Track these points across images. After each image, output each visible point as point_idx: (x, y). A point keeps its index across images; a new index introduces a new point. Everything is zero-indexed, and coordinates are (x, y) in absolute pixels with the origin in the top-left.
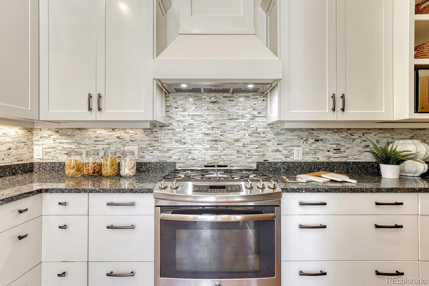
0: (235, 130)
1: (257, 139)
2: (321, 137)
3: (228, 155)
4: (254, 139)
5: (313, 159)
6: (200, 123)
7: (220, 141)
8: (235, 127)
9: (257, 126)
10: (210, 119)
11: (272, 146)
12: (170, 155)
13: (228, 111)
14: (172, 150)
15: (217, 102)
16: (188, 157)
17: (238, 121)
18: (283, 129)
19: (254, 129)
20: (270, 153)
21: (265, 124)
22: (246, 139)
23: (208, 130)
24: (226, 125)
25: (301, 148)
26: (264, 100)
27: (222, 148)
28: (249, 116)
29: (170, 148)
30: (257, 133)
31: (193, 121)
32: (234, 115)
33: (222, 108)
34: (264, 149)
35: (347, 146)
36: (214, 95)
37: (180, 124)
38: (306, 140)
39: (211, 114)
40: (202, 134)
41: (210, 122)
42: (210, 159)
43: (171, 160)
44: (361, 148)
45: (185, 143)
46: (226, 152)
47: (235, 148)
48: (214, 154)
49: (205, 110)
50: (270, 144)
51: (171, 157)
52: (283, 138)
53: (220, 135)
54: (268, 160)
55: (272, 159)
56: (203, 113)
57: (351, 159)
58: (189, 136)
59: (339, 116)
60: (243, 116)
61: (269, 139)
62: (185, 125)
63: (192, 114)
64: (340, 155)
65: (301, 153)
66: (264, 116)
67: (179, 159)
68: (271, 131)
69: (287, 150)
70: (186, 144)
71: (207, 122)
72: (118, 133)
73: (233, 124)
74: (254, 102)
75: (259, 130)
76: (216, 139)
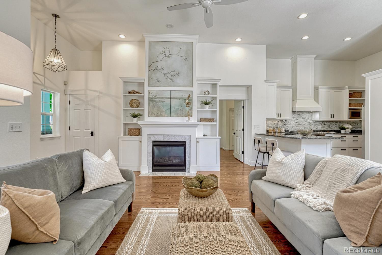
2: (325, 124)
4: (308, 124)
5: (323, 129)
7: (300, 125)
8: (304, 121)
11: (313, 126)
13: (302, 117)
15: (299, 114)
16: (292, 128)
17: (304, 119)
18: (316, 122)
20: (313, 128)
21: (311, 120)
23: (297, 122)
24: (301, 120)
25: (320, 126)
26: (311, 114)
28: (307, 118)
33: (300, 116)
34: (311, 127)
35: (332, 126)
36: (299, 112)
38: (322, 124)
39: (298, 117)
40: (295, 122)
43: (287, 129)
44: (335, 126)
45: (291, 125)
46: (301, 127)
48: (298, 128)
49: (296, 116)
50: (312, 125)
52: (316, 124)
53: (300, 123)
54: (312, 130)
57: (332, 129)
58: (292, 123)
59: (332, 119)
60: (306, 118)
64: (330, 128)
65: (320, 128)
66: (311, 118)
67: (290, 129)
68: (313, 122)
69: (317, 127)
71: (297, 120)
72: (274, 122)
74: (309, 114)
75: (310, 122)
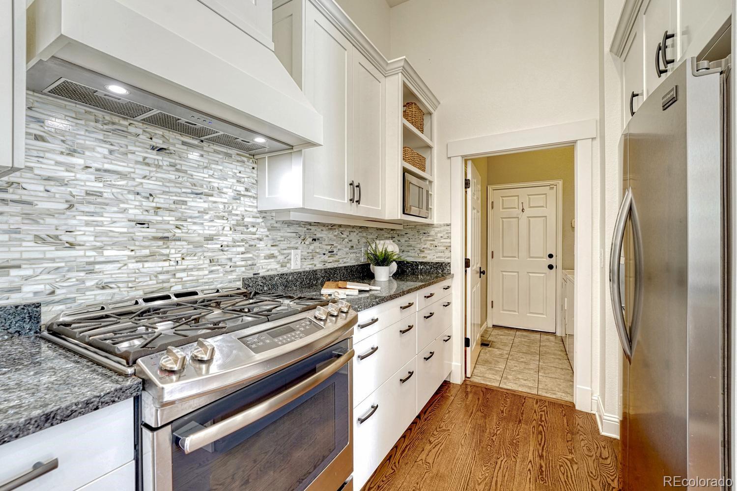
0: (207, 217)
1: (243, 236)
2: (318, 235)
3: (191, 270)
4: (238, 236)
5: (310, 266)
6: (122, 194)
7: (175, 240)
8: (205, 212)
9: (244, 213)
10: (151, 186)
11: (265, 248)
12: (13, 282)
13: (192, 176)
14: (19, 267)
15: (168, 151)
16: (83, 282)
17: (211, 199)
18: (279, 221)
19: (239, 218)
20: (262, 261)
21: (255, 210)
22: (226, 236)
23: (146, 213)
24: (186, 205)
25: (299, 251)
26: (253, 168)
27: (180, 255)
28: (231, 193)
29: (14, 260)
30: (243, 226)
31: (101, 185)
32: (205, 186)
33: (178, 167)
34: (253, 255)
35: (339, 247)
36: (161, 133)
37: (53, 189)
38: (304, 239)
39: (152, 174)
40: (130, 221)
41: (151, 195)
42: (151, 282)
43: (16, 299)
44: (348, 249)
45: (72, 245)
46: (188, 263)
47: (206, 254)
48: (160, 269)
49: (137, 162)
50: (261, 245)
51: (18, 290)
52: (278, 235)
53: (174, 227)
54: (259, 274)
55: (265, 270)
56: (133, 170)
57: (341, 263)
58: (87, 224)
60: (220, 191)
61: (261, 236)
62: (74, 193)
63: (99, 166)
64: (333, 258)
65: (299, 259)
66: (254, 195)
67: (53, 293)
68: (263, 224)
69: (283, 254)
70: (77, 247)
71: (143, 194)
73: (201, 204)
74: (239, 168)
75: (247, 220)
76: (166, 235)
